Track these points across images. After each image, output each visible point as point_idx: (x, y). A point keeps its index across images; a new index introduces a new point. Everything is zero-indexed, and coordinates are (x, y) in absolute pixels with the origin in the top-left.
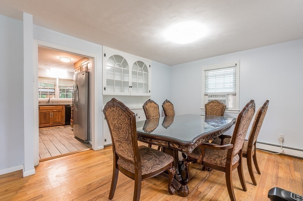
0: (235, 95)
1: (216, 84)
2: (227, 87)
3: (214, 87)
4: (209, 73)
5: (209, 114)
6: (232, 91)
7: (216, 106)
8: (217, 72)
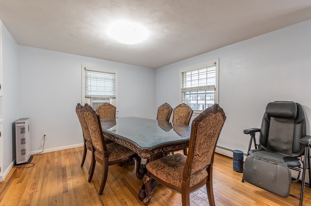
0: (115, 98)
1: (97, 86)
2: (107, 90)
3: (95, 90)
4: (89, 73)
5: (103, 118)
6: (111, 94)
7: (109, 108)
8: (97, 74)
